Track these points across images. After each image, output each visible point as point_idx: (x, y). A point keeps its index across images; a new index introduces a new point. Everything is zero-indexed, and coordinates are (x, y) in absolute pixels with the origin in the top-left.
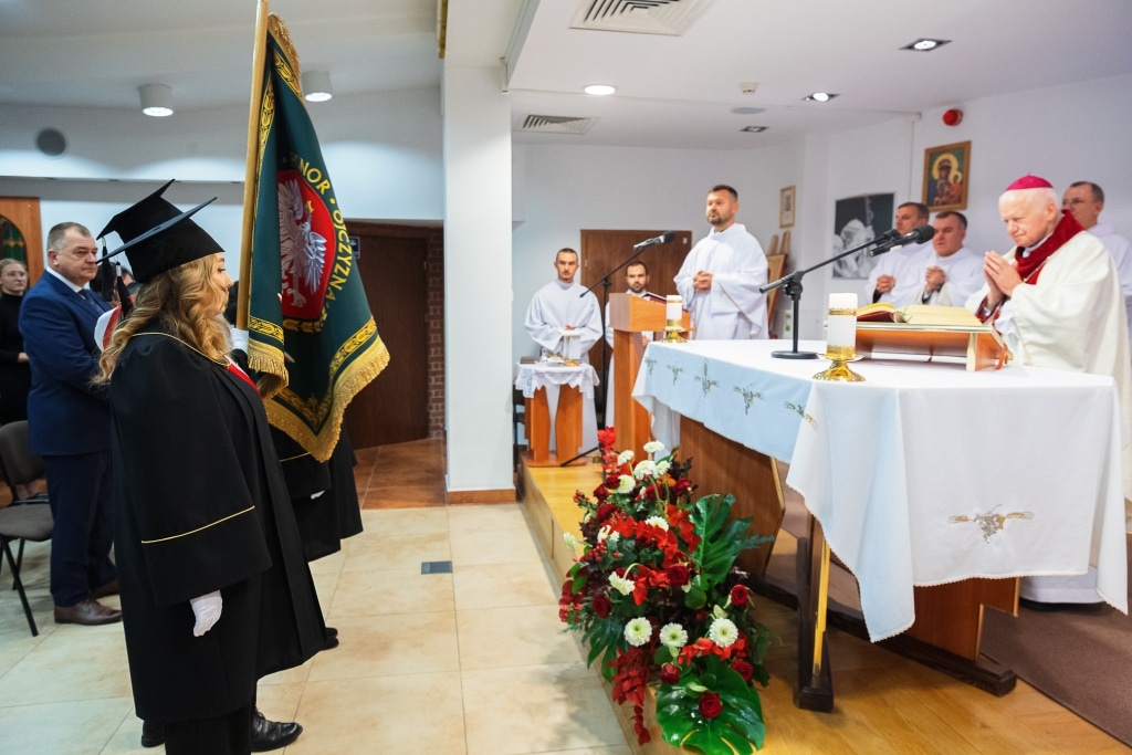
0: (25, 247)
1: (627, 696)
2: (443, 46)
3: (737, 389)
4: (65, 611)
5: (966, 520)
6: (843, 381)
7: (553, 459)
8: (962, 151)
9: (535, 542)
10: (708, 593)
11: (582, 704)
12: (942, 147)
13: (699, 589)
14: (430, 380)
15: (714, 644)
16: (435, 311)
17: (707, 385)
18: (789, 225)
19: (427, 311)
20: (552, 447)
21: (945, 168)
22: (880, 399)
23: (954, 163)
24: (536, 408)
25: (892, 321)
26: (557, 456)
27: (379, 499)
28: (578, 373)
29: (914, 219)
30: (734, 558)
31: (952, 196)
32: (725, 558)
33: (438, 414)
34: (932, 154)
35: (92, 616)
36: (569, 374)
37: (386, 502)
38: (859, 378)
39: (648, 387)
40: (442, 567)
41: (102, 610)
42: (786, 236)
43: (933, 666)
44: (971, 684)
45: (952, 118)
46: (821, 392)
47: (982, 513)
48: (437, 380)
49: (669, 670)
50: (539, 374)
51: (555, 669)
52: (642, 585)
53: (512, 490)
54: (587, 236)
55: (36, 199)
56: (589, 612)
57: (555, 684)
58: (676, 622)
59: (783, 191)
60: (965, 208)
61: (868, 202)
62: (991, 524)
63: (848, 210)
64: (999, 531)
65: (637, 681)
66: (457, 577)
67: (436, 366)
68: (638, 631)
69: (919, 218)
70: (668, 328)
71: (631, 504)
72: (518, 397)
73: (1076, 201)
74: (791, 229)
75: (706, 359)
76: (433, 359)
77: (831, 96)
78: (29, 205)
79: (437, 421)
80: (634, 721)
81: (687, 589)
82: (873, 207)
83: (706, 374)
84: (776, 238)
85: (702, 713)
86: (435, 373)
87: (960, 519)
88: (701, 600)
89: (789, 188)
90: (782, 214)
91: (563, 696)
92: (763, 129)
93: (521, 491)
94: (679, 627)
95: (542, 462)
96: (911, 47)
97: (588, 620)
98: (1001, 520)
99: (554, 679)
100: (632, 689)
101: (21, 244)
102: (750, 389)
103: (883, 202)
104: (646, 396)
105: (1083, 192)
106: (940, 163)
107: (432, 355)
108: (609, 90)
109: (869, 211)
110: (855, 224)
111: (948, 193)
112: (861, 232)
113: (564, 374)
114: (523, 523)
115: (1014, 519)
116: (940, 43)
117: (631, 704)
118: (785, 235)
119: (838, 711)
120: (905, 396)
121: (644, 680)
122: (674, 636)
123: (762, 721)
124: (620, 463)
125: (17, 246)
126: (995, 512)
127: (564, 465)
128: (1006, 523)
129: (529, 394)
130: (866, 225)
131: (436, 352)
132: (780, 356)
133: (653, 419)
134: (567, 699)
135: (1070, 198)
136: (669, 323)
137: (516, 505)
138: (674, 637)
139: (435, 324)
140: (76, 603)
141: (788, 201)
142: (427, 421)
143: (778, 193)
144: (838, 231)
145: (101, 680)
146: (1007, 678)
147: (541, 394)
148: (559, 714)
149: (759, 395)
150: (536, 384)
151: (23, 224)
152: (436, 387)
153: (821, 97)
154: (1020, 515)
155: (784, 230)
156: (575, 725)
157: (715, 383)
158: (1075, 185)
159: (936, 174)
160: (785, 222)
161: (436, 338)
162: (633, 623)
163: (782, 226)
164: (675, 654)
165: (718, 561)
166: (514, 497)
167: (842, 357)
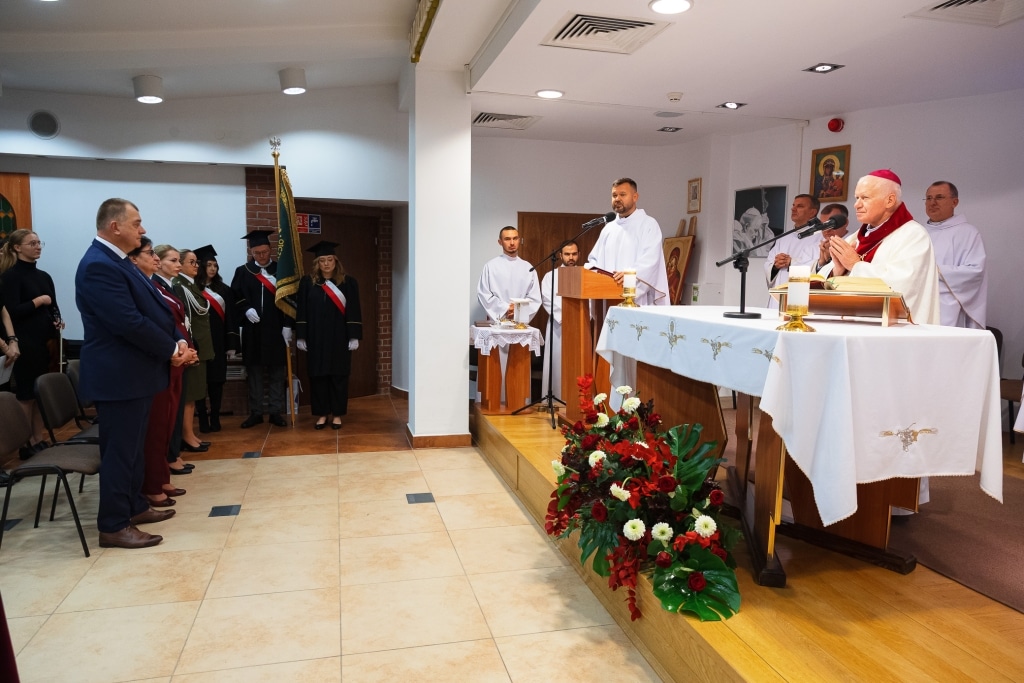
0: (14, 218)
1: (623, 582)
2: (418, 52)
3: (704, 340)
4: (110, 537)
5: (891, 434)
6: (799, 331)
7: (503, 409)
8: (844, 153)
9: (497, 477)
10: (688, 498)
11: (573, 596)
12: (827, 149)
13: (682, 495)
14: (380, 342)
15: (699, 535)
16: (384, 281)
17: (673, 339)
18: (696, 211)
19: (378, 281)
20: (503, 399)
21: (830, 167)
22: (832, 344)
23: (837, 163)
24: (491, 364)
25: (823, 288)
26: (507, 406)
27: (350, 444)
28: (528, 335)
29: (806, 208)
30: (707, 471)
31: (835, 190)
32: (698, 472)
33: (387, 373)
34: (818, 155)
35: (134, 541)
36: (520, 335)
37: (358, 447)
38: (812, 330)
39: (609, 343)
40: (426, 498)
41: (143, 535)
42: (693, 221)
43: (852, 555)
44: (883, 567)
45: (836, 125)
46: (786, 339)
47: (902, 429)
48: (385, 342)
49: (664, 556)
50: (495, 335)
51: (543, 572)
52: (636, 494)
53: (468, 435)
54: (523, 217)
55: (26, 175)
56: (586, 519)
57: (547, 582)
58: (663, 521)
59: (690, 182)
60: (846, 200)
61: (764, 193)
62: (909, 437)
63: (746, 200)
64: (914, 443)
65: (631, 570)
66: (440, 504)
67: (385, 330)
68: (634, 529)
69: (810, 208)
70: (625, 295)
71: (607, 436)
72: (474, 354)
73: (939, 197)
74: (697, 215)
75: (672, 318)
76: (382, 324)
77: (739, 105)
78: (18, 180)
79: (385, 378)
80: (628, 602)
81: (672, 495)
82: (767, 197)
83: (672, 330)
84: (684, 222)
85: (691, 588)
86: (384, 336)
87: (888, 434)
88: (683, 504)
89: (696, 180)
90: (689, 201)
91: (556, 591)
92: (677, 129)
93: (476, 436)
94: (666, 525)
95: (496, 412)
96: (812, 69)
97: (584, 526)
98: (915, 434)
99: (546, 580)
100: (626, 577)
101: (11, 215)
102: (718, 340)
103: (776, 194)
104: (607, 351)
105: (943, 190)
106: (825, 163)
107: (382, 321)
108: (558, 95)
109: (764, 201)
110: (753, 211)
111: (832, 187)
112: (758, 218)
113: (514, 336)
114: (483, 463)
115: (924, 433)
116: (835, 67)
117: (624, 589)
118: (692, 219)
119: (788, 587)
120: (850, 342)
121: (637, 568)
122: (662, 531)
123: (737, 592)
124: (596, 403)
125: (7, 217)
126: (911, 429)
127: (514, 414)
128: (919, 437)
129: (485, 351)
130: (761, 213)
131: (385, 318)
132: (729, 315)
133: (612, 369)
134: (559, 594)
135: (934, 195)
136: (626, 290)
137: (472, 449)
138: (663, 533)
139: (385, 293)
140: (122, 528)
141: (695, 190)
142: (377, 378)
143: (686, 185)
144: (737, 217)
145: (162, 589)
146: (910, 560)
147: (495, 352)
148: (557, 604)
149: (727, 344)
150: (492, 343)
151: (14, 198)
152: (385, 348)
153: (733, 106)
154: (929, 431)
155: (691, 215)
156: (572, 612)
157: (682, 337)
158: (937, 184)
159: (821, 171)
160: (692, 209)
161: (385, 305)
162: (630, 523)
163: (689, 212)
164: (666, 546)
165: (692, 475)
166: (470, 442)
167: (799, 314)
